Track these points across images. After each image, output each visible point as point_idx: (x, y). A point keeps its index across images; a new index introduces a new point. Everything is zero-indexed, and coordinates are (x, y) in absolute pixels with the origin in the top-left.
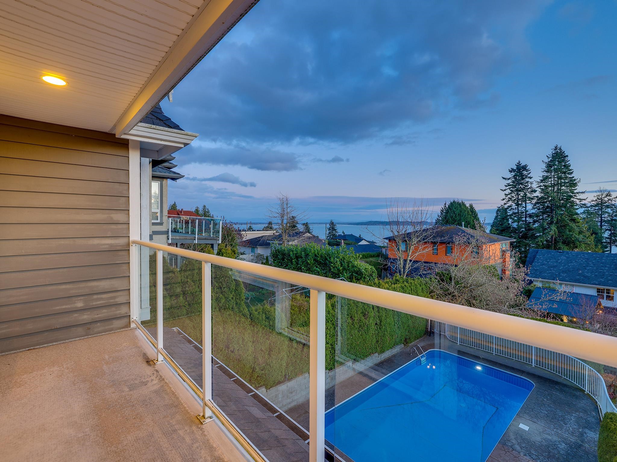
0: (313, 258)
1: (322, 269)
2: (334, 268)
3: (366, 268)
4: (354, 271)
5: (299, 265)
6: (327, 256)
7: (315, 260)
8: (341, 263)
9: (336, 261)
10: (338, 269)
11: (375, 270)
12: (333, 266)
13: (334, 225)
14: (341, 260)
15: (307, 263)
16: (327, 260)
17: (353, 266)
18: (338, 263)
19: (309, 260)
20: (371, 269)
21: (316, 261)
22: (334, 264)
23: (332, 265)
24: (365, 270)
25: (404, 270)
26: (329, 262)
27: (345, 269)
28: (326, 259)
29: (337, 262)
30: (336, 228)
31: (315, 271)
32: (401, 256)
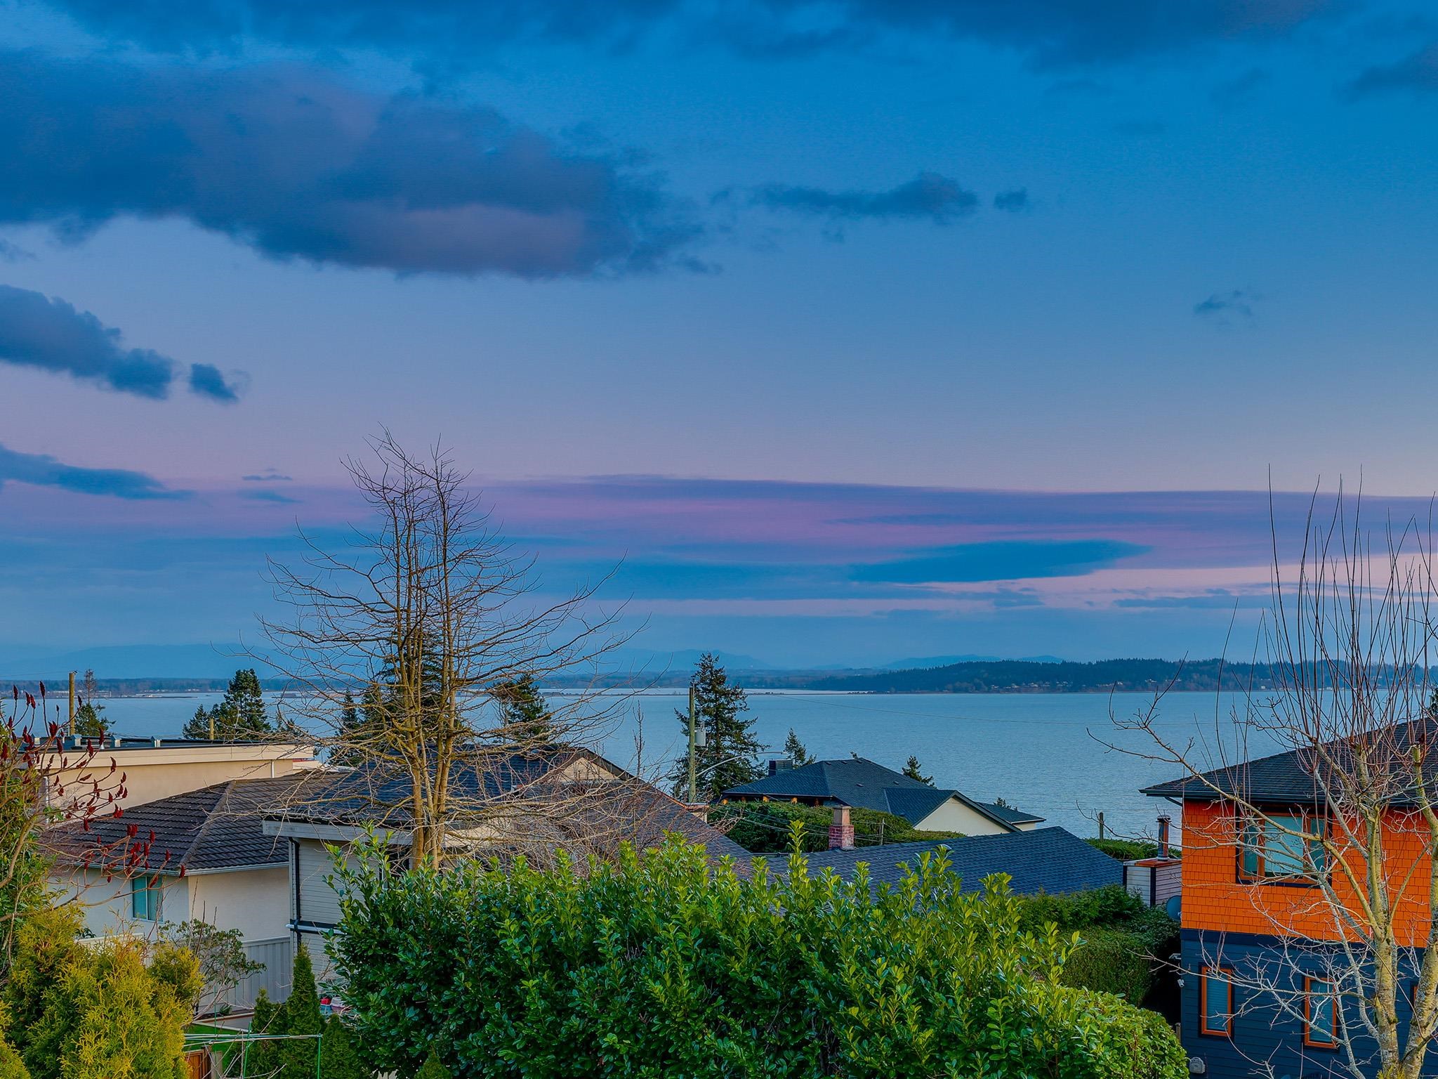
0: (687, 959)
1: (761, 1043)
2: (864, 1035)
3: (1113, 1030)
4: (1026, 1053)
5: (575, 1021)
6: (805, 939)
7: (702, 975)
8: (919, 995)
9: (879, 985)
10: (898, 1046)
11: (1172, 1044)
12: (856, 1022)
13: (726, 694)
14: (923, 971)
15: (645, 1001)
16: (809, 975)
17: (1016, 1020)
18: (903, 993)
19: (657, 977)
20: (1147, 1032)
21: (710, 982)
22: (869, 1003)
23: (854, 1011)
24: (1110, 1044)
25: (1403, 1038)
26: (823, 992)
27: (952, 1039)
28: (796, 966)
29: (888, 990)
30: (738, 717)
31: (706, 1060)
32: (1379, 932)
